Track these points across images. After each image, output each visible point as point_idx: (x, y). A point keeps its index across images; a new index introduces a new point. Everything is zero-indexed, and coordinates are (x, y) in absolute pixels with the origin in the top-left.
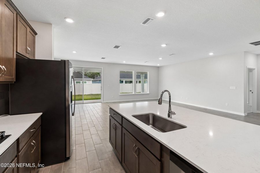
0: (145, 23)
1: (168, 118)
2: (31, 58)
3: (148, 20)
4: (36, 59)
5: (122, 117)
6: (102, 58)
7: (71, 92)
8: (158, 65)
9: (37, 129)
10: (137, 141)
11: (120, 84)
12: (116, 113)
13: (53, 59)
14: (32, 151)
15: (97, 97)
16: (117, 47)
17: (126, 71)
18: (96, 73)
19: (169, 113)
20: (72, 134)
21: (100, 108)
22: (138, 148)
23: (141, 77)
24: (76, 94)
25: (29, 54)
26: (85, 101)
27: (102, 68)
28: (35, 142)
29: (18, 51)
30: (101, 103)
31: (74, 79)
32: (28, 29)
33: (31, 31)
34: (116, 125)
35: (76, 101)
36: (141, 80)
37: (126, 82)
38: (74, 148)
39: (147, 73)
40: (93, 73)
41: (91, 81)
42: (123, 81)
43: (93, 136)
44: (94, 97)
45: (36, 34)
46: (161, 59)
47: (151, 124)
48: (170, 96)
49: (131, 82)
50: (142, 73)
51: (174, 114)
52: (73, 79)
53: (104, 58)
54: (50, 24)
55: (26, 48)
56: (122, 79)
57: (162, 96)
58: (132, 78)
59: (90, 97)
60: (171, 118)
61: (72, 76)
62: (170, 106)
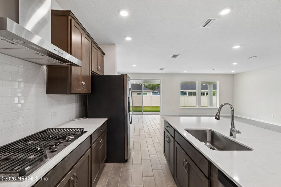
0: (205, 25)
1: (230, 137)
2: (101, 75)
3: (209, 21)
4: (104, 75)
5: (175, 130)
6: (161, 69)
7: (129, 103)
8: (233, 72)
9: (103, 130)
10: (187, 156)
11: (181, 96)
12: (169, 125)
13: (116, 74)
14: (100, 147)
15: (157, 109)
16: (175, 56)
17: (189, 81)
18: (157, 84)
19: (231, 131)
20: (129, 141)
21: (158, 120)
22: (188, 164)
23: (209, 88)
24: (133, 106)
25: (99, 71)
26: (144, 113)
27: (161, 79)
28: (102, 141)
29: (92, 70)
30: (159, 116)
31: (132, 91)
32: (99, 52)
33: (101, 53)
34: (169, 138)
35: (133, 112)
36: (208, 91)
37: (190, 94)
38: (132, 153)
39: (216, 82)
40: (153, 85)
41: (152, 93)
42: (186, 93)
43: (149, 146)
44: (154, 109)
45: (104, 54)
46: (235, 64)
47: (208, 142)
48: (233, 111)
49: (195, 94)
50: (210, 83)
51: (238, 132)
52: (130, 91)
53: (162, 69)
54: (114, 44)
55: (98, 66)
56: (185, 91)
57: (220, 110)
58: (195, 89)
59: (150, 109)
60: (235, 137)
61: (130, 88)
62: (233, 122)
